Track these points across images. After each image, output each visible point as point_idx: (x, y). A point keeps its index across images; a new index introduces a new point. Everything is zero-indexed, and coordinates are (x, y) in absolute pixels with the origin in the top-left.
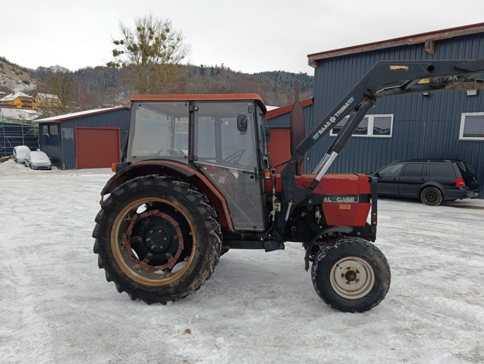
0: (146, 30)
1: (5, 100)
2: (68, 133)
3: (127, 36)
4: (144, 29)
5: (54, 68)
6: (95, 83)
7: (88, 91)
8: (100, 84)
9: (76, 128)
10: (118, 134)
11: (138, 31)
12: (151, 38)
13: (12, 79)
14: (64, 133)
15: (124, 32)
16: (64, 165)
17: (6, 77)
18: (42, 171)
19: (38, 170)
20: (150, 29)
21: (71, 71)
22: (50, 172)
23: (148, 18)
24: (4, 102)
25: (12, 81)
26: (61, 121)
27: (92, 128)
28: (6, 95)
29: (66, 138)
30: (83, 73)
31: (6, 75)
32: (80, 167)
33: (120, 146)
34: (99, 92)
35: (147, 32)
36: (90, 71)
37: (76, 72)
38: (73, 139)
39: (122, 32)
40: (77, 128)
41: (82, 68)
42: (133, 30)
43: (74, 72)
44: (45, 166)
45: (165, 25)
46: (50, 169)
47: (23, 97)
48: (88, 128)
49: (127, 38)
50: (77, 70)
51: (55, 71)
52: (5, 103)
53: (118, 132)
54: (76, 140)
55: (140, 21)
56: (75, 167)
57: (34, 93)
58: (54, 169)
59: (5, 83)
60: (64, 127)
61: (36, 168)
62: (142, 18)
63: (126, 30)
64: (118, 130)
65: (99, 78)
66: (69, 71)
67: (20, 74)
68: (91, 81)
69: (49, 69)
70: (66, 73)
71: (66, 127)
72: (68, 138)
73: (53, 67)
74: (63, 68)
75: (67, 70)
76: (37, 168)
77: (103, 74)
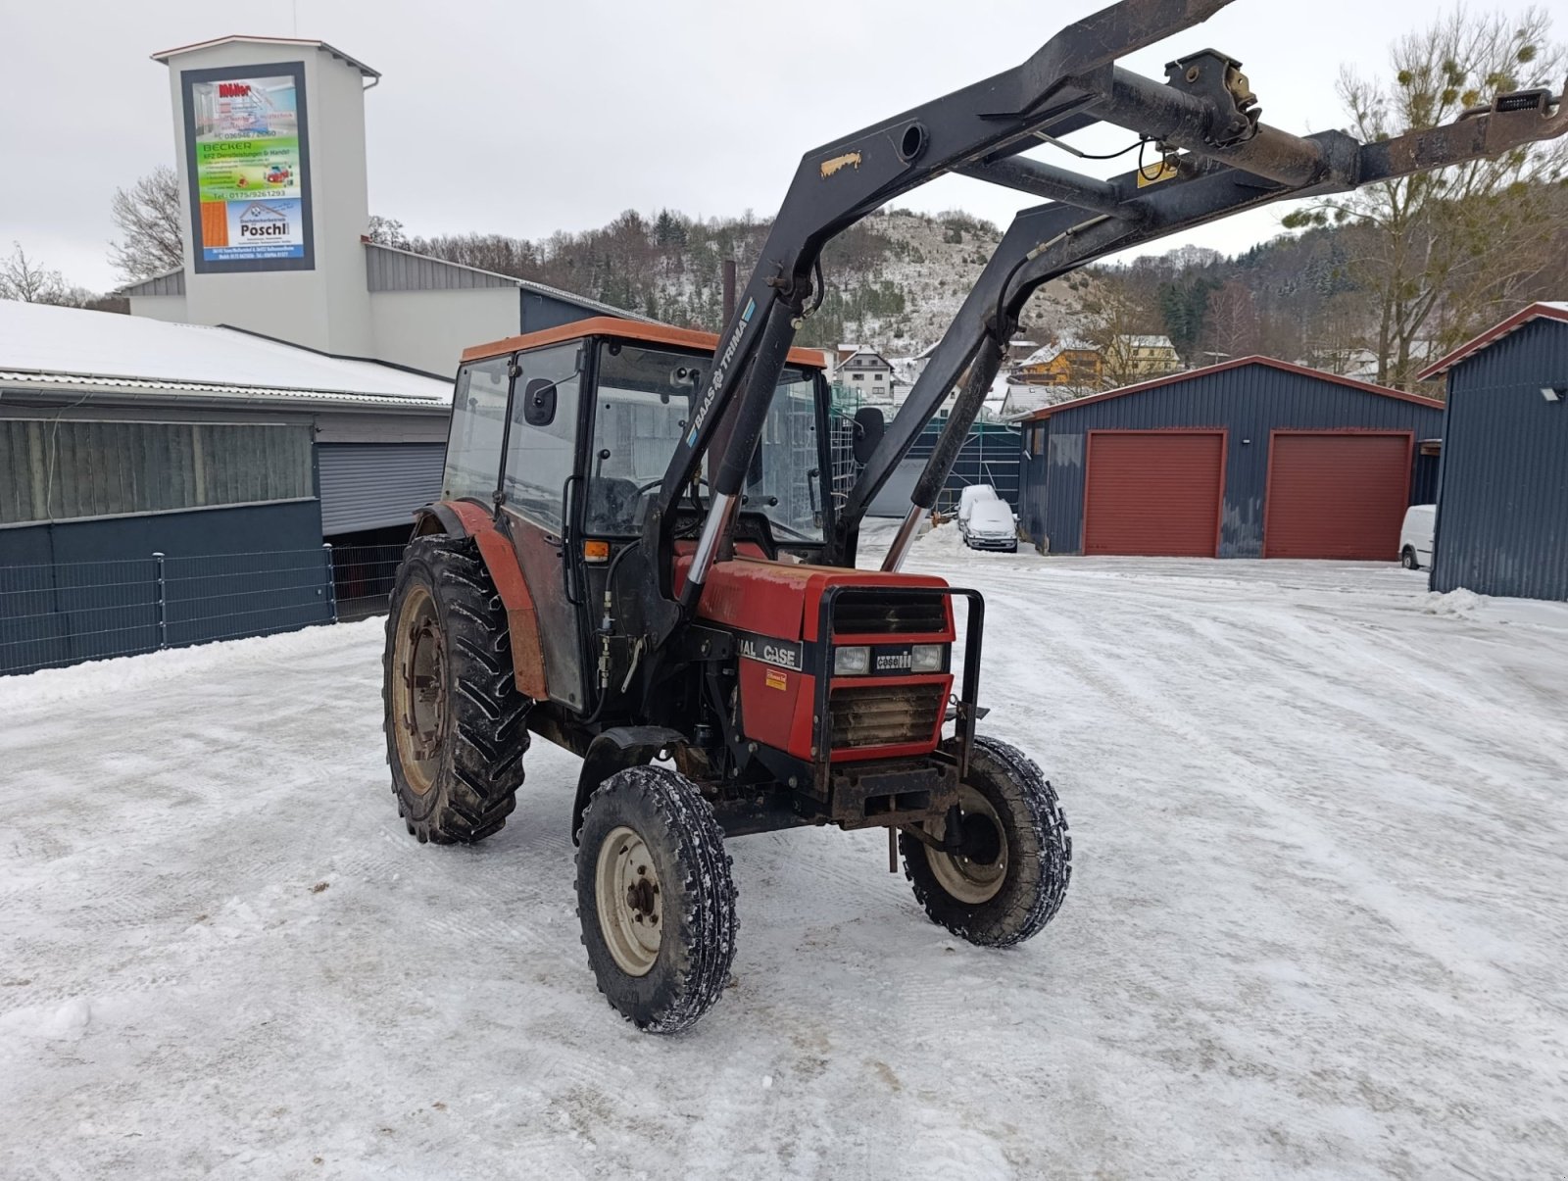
0: (1435, 72)
1: (1032, 363)
2: (1066, 449)
3: (1361, 110)
4: (1425, 72)
5: (1180, 254)
6: (1298, 284)
7: (1274, 316)
8: (1313, 287)
9: (1090, 432)
10: (1221, 447)
11: (1404, 84)
12: (1448, 98)
13: (1058, 303)
14: (1055, 447)
15: (1354, 103)
16: (1047, 540)
17: (1044, 299)
18: (989, 553)
19: (980, 549)
20: (1449, 67)
21: (1226, 258)
22: (1013, 559)
23: (1445, 28)
24: (1029, 368)
25: (1059, 307)
26: (1053, 414)
27: (1139, 431)
28: (1038, 348)
29: (1060, 464)
30: (1262, 257)
31: (1046, 295)
32: (1089, 551)
33: (1222, 489)
34: (1306, 312)
35: (1437, 82)
36: (1285, 249)
37: (1242, 260)
38: (1079, 465)
39: (1345, 104)
40: (1093, 435)
41: (1262, 243)
42: (1387, 84)
43: (1235, 258)
44: (999, 541)
45: (1521, 33)
46: (1014, 550)
47: (1076, 351)
48: (1126, 431)
49: (1361, 117)
50: (1247, 250)
51: (1179, 265)
52: (1031, 372)
53: (1221, 443)
54: (1087, 468)
55: (1415, 46)
56: (1077, 548)
57: (1104, 338)
58: (1025, 551)
59: (1040, 316)
60: (1057, 433)
61: (977, 546)
62: (1423, 37)
63: (1359, 93)
64: (1221, 435)
65: (1311, 268)
66: (1221, 257)
67: (1080, 288)
68: (1286, 281)
69: (1163, 260)
70: (1212, 265)
71: (1064, 433)
72: (1066, 464)
73: (1176, 251)
74: (1204, 251)
75: (1217, 256)
76: (981, 544)
77: (1330, 250)
